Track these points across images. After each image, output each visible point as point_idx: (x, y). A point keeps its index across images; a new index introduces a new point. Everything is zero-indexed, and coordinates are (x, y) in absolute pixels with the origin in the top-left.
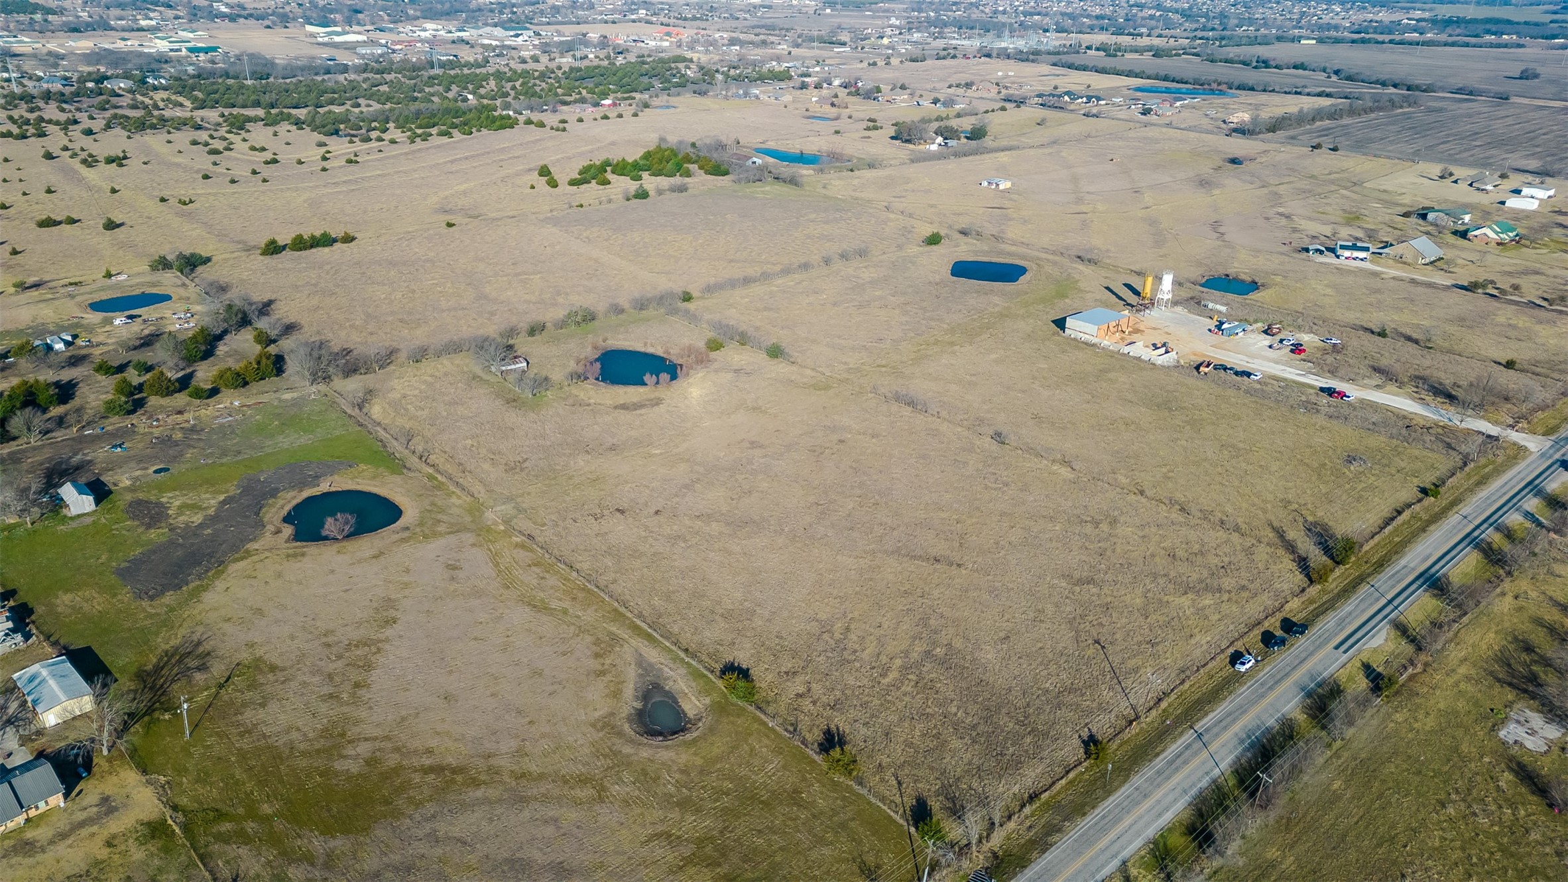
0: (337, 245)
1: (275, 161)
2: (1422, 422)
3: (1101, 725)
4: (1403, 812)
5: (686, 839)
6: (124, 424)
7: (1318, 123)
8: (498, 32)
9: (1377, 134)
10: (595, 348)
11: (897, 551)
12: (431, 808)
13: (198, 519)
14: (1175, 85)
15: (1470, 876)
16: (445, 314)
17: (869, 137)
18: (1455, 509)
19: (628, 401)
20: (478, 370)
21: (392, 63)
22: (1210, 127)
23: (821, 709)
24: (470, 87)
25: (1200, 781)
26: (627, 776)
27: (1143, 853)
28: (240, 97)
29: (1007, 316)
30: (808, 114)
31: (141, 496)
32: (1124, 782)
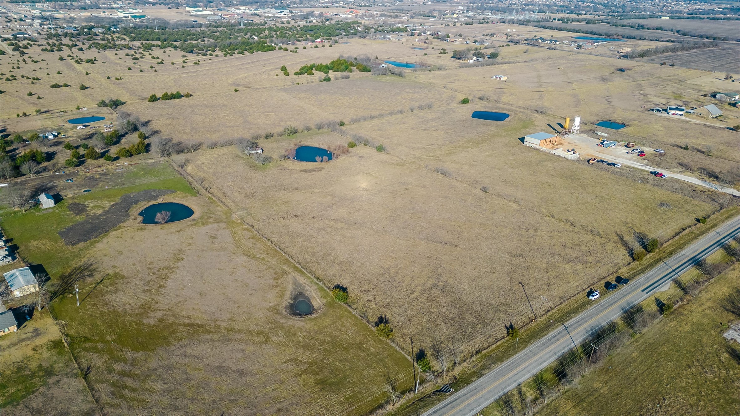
0: (183, 98)
1: (162, 63)
2: (701, 189)
3: (517, 322)
4: (668, 369)
5: (304, 362)
6: (74, 171)
7: (665, 54)
8: (273, 11)
9: (695, 59)
10: (296, 145)
11: (427, 239)
12: (185, 342)
13: (100, 212)
14: (596, 36)
15: (700, 401)
16: (228, 128)
17: (441, 57)
18: (714, 229)
19: (307, 168)
20: (239, 154)
21: (222, 23)
22: (610, 55)
23: (379, 307)
24: (256, 33)
25: (564, 348)
26: (280, 333)
27: (530, 380)
28: (152, 36)
29: (496, 136)
30: (413, 46)
31: (76, 201)
32: (525, 348)
